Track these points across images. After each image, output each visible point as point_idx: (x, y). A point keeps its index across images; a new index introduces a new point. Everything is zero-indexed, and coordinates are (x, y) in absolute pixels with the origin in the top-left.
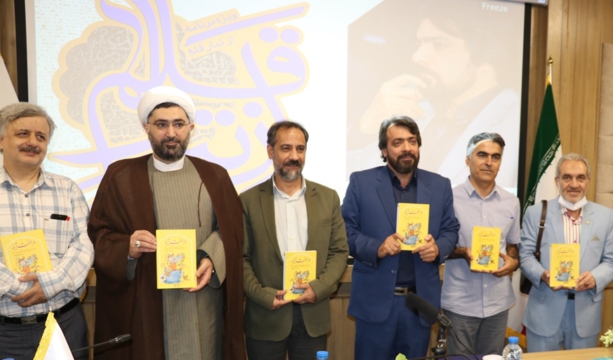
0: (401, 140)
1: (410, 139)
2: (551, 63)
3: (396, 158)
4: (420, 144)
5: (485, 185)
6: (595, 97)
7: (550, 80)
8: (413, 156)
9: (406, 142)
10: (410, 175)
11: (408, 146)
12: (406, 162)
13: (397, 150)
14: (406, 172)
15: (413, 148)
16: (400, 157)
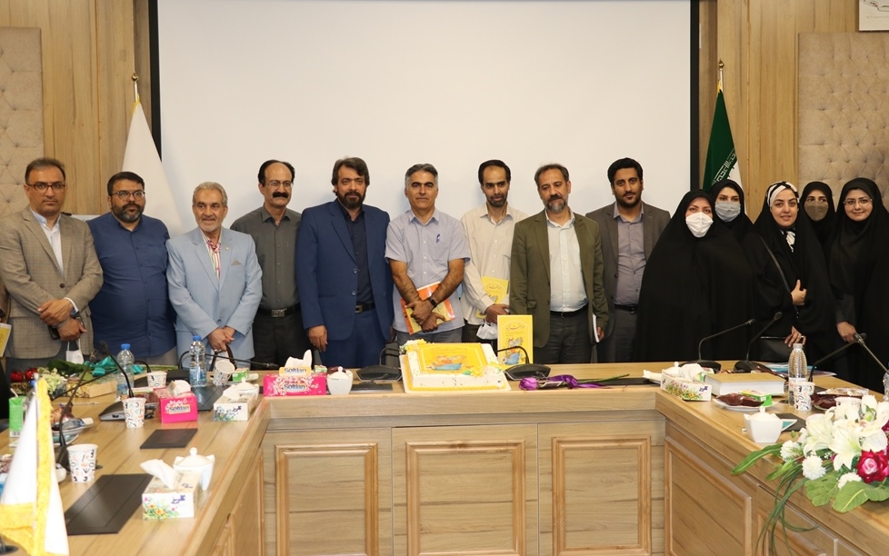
0: (349, 180)
1: (357, 180)
2: (722, 67)
3: (343, 195)
4: (367, 183)
5: (423, 212)
6: (791, 100)
7: (720, 87)
8: (358, 194)
9: (353, 182)
10: (358, 209)
11: (354, 186)
12: (352, 199)
13: (345, 188)
14: (352, 207)
15: (359, 188)
16: (347, 194)
